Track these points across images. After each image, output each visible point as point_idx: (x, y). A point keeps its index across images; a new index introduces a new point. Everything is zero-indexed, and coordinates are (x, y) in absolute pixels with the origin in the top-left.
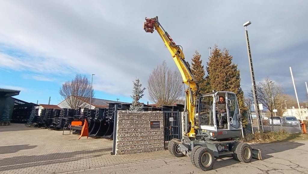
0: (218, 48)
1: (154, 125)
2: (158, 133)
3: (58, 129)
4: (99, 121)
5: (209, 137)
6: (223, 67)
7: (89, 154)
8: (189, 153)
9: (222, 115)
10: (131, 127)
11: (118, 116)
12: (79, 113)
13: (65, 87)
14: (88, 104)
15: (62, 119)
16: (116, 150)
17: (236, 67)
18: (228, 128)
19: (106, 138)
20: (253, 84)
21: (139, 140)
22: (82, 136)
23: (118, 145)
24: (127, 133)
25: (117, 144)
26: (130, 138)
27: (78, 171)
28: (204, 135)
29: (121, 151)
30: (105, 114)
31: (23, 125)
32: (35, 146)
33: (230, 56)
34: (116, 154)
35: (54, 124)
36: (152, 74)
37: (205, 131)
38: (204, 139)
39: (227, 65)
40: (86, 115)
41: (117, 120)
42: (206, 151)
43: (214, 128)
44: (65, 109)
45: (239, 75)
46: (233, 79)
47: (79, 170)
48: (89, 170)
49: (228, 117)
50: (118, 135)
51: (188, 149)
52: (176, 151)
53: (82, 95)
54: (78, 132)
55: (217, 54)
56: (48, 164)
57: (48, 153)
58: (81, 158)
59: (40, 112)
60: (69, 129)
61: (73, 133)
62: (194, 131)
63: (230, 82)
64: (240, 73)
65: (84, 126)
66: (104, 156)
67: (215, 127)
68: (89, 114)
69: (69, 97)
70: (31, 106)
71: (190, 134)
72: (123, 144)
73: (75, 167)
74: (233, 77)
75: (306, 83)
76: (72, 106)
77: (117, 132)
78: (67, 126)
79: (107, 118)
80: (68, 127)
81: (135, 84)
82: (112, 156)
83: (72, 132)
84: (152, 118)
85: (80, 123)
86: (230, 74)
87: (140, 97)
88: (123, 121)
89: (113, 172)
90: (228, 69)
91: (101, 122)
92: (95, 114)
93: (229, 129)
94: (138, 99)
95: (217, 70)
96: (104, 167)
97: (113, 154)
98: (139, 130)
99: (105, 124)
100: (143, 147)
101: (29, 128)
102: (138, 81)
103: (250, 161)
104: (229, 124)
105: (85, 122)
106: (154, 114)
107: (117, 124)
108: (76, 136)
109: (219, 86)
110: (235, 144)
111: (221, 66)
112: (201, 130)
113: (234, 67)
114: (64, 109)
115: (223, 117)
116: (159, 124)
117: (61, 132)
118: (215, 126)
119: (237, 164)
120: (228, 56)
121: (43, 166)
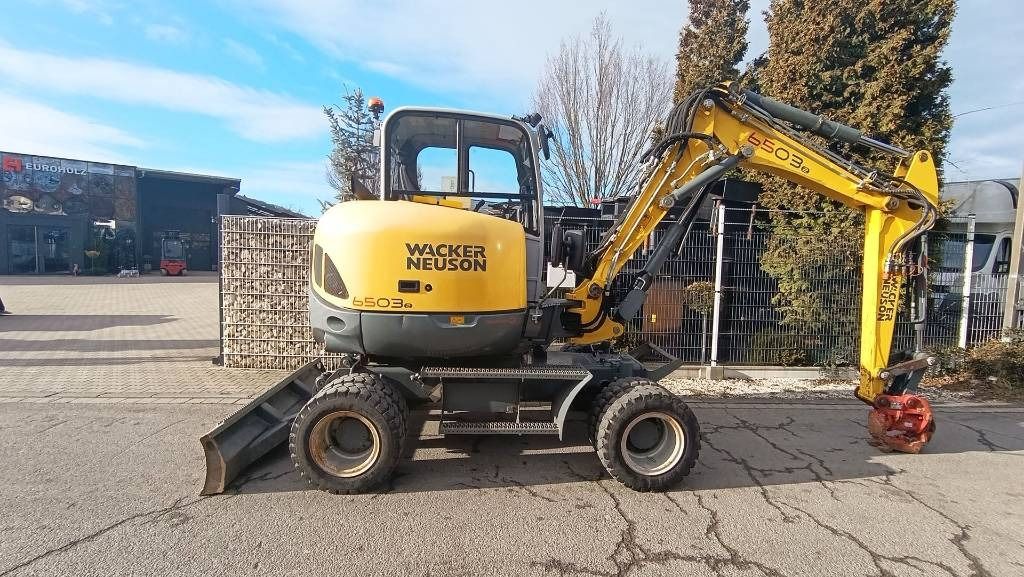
11: (223, 235)
21: (306, 324)
23: (230, 336)
24: (260, 296)
25: (226, 333)
26: (271, 316)
29: (242, 357)
34: (225, 365)
41: (222, 249)
50: (227, 303)
72: (244, 333)
97: (218, 361)
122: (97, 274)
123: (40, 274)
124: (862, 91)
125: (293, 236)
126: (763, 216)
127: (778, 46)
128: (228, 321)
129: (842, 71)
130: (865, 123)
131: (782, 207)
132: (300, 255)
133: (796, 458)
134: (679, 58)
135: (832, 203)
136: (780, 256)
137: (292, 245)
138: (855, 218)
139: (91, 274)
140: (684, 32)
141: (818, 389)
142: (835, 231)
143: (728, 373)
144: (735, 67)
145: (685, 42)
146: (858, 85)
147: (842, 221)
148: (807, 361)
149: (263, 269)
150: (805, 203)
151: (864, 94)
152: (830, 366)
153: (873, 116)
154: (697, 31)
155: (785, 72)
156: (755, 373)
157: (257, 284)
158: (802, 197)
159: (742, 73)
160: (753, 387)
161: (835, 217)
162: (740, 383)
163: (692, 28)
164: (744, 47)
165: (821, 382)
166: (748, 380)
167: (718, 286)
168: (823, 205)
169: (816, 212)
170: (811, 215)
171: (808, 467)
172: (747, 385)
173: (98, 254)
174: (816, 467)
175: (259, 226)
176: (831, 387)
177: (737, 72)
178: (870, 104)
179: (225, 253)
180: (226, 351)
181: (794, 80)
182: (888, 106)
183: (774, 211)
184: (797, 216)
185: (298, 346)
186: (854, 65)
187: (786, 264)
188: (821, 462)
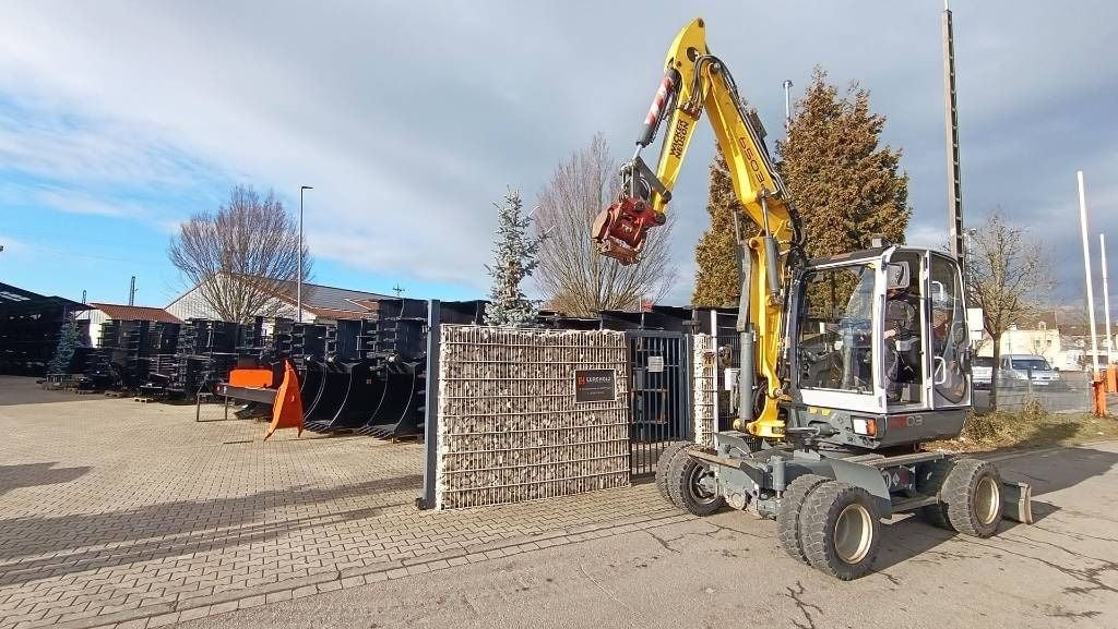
0: (828, 82)
1: (591, 387)
2: (607, 418)
3: (175, 399)
4: (343, 368)
5: (842, 439)
6: (845, 162)
7: (322, 508)
8: (761, 504)
9: (898, 349)
10: (501, 395)
11: (443, 347)
12: (257, 338)
13: (191, 236)
14: (289, 306)
15: (189, 360)
16: (440, 488)
17: (894, 161)
18: (924, 399)
19: (376, 436)
20: (953, 231)
21: (533, 446)
22: (278, 427)
23: (448, 469)
24: (485, 417)
25: (441, 465)
26: (495, 440)
27: (287, 595)
28: (818, 428)
29: (461, 494)
30: (364, 340)
31: (32, 382)
32: (84, 470)
33: (874, 117)
34: (439, 507)
35: (156, 380)
36: (550, 187)
37: (826, 412)
38: (814, 447)
39: (862, 154)
40: (287, 346)
41: (441, 364)
42: (853, 498)
43: (874, 401)
44: (200, 324)
45: (903, 195)
46: (884, 212)
47: (293, 589)
48: (337, 585)
49: (924, 358)
50: (446, 429)
51: (757, 487)
52: (692, 493)
53: (264, 270)
54: (258, 410)
55: (821, 106)
56: (141, 557)
57: (137, 504)
58: (288, 527)
59: (95, 333)
60: (219, 400)
61: (240, 415)
62: (777, 412)
63: (870, 221)
64: (910, 187)
65: (284, 387)
66: (389, 514)
67: (880, 398)
68: (298, 340)
69: (210, 277)
70: (56, 311)
71: (761, 424)
72: (466, 464)
73: (270, 575)
74: (886, 199)
75: (1102, 237)
76: (223, 312)
77: (441, 415)
78: (211, 386)
79: (370, 355)
80: (214, 391)
81: (505, 215)
82: (423, 513)
83: (232, 411)
84: (581, 356)
85: (267, 376)
86: (873, 189)
87: (523, 271)
88: (467, 369)
89: (453, 596)
90: (866, 166)
91: (350, 371)
92: (323, 342)
93: (925, 407)
94: (517, 281)
95: (822, 173)
96: (403, 572)
97: (426, 503)
98: (532, 406)
99: (369, 381)
100: (548, 476)
101: (55, 394)
102: (517, 202)
103: (996, 530)
104: (927, 383)
105: (287, 374)
106: (591, 343)
107: (442, 385)
108: (255, 429)
109: (826, 235)
110: (941, 466)
111: (837, 154)
112: (805, 407)
113: (887, 161)
114: (195, 321)
115: (902, 354)
116: (611, 384)
117: (189, 411)
118: (880, 392)
119: (948, 546)
120: (867, 115)
121: (118, 570)
137: (517, 356)
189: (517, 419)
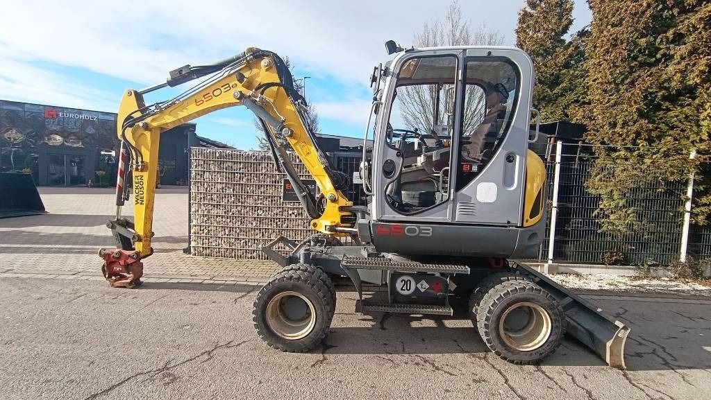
11: (192, 161)
21: (250, 226)
23: (195, 233)
24: (217, 205)
25: (192, 231)
26: (224, 220)
29: (203, 249)
34: (192, 254)
41: (191, 171)
50: (194, 210)
72: (206, 231)
77: (192, 201)
82: (186, 256)
97: (187, 251)
107: (192, 184)
122: (103, 187)
123: (68, 186)
124: (672, 52)
125: (240, 163)
126: (588, 150)
127: (601, 20)
128: (194, 222)
129: (656, 38)
130: (675, 78)
131: (603, 143)
132: (245, 176)
133: (641, 344)
134: (517, 32)
135: (645, 140)
136: (601, 180)
137: (240, 169)
138: (665, 151)
139: (99, 187)
140: (522, 13)
141: (635, 283)
142: (648, 161)
143: (562, 269)
144: (562, 38)
145: (522, 21)
146: (668, 48)
147: (654, 154)
148: (624, 262)
149: (219, 186)
150: (624, 140)
151: (673, 55)
152: (643, 265)
153: (681, 72)
154: (532, 12)
155: (608, 40)
156: (583, 270)
157: (214, 197)
158: (621, 135)
159: (567, 42)
160: (582, 281)
161: (648, 150)
162: (571, 277)
163: (529, 10)
164: (570, 22)
165: (636, 278)
166: (578, 275)
167: (555, 203)
168: (638, 141)
169: (632, 146)
170: (627, 149)
171: (654, 352)
172: (577, 279)
173: (104, 173)
174: (660, 352)
175: (218, 155)
176: (645, 282)
177: (564, 41)
178: (679, 63)
179: (193, 174)
180: (193, 244)
181: (616, 45)
182: (695, 64)
183: (596, 146)
184: (615, 150)
185: (242, 241)
186: (666, 32)
187: (607, 186)
188: (663, 348)
189: (239, 208)
